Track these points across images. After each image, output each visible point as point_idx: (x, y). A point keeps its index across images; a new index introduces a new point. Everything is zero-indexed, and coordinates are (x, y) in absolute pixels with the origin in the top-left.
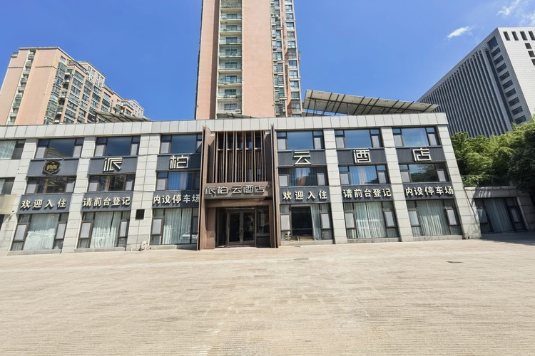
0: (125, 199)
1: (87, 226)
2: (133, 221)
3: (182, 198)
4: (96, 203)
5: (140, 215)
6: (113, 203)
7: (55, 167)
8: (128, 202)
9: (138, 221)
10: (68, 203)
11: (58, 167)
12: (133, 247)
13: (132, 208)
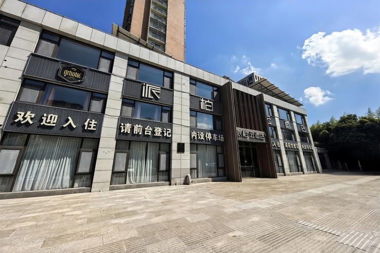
0: (167, 131)
1: (122, 157)
2: (175, 154)
3: (212, 136)
4: (136, 131)
5: (181, 148)
6: (155, 133)
7: (78, 76)
8: (169, 134)
9: (179, 154)
10: (99, 126)
11: (82, 76)
12: (178, 181)
13: (173, 141)
